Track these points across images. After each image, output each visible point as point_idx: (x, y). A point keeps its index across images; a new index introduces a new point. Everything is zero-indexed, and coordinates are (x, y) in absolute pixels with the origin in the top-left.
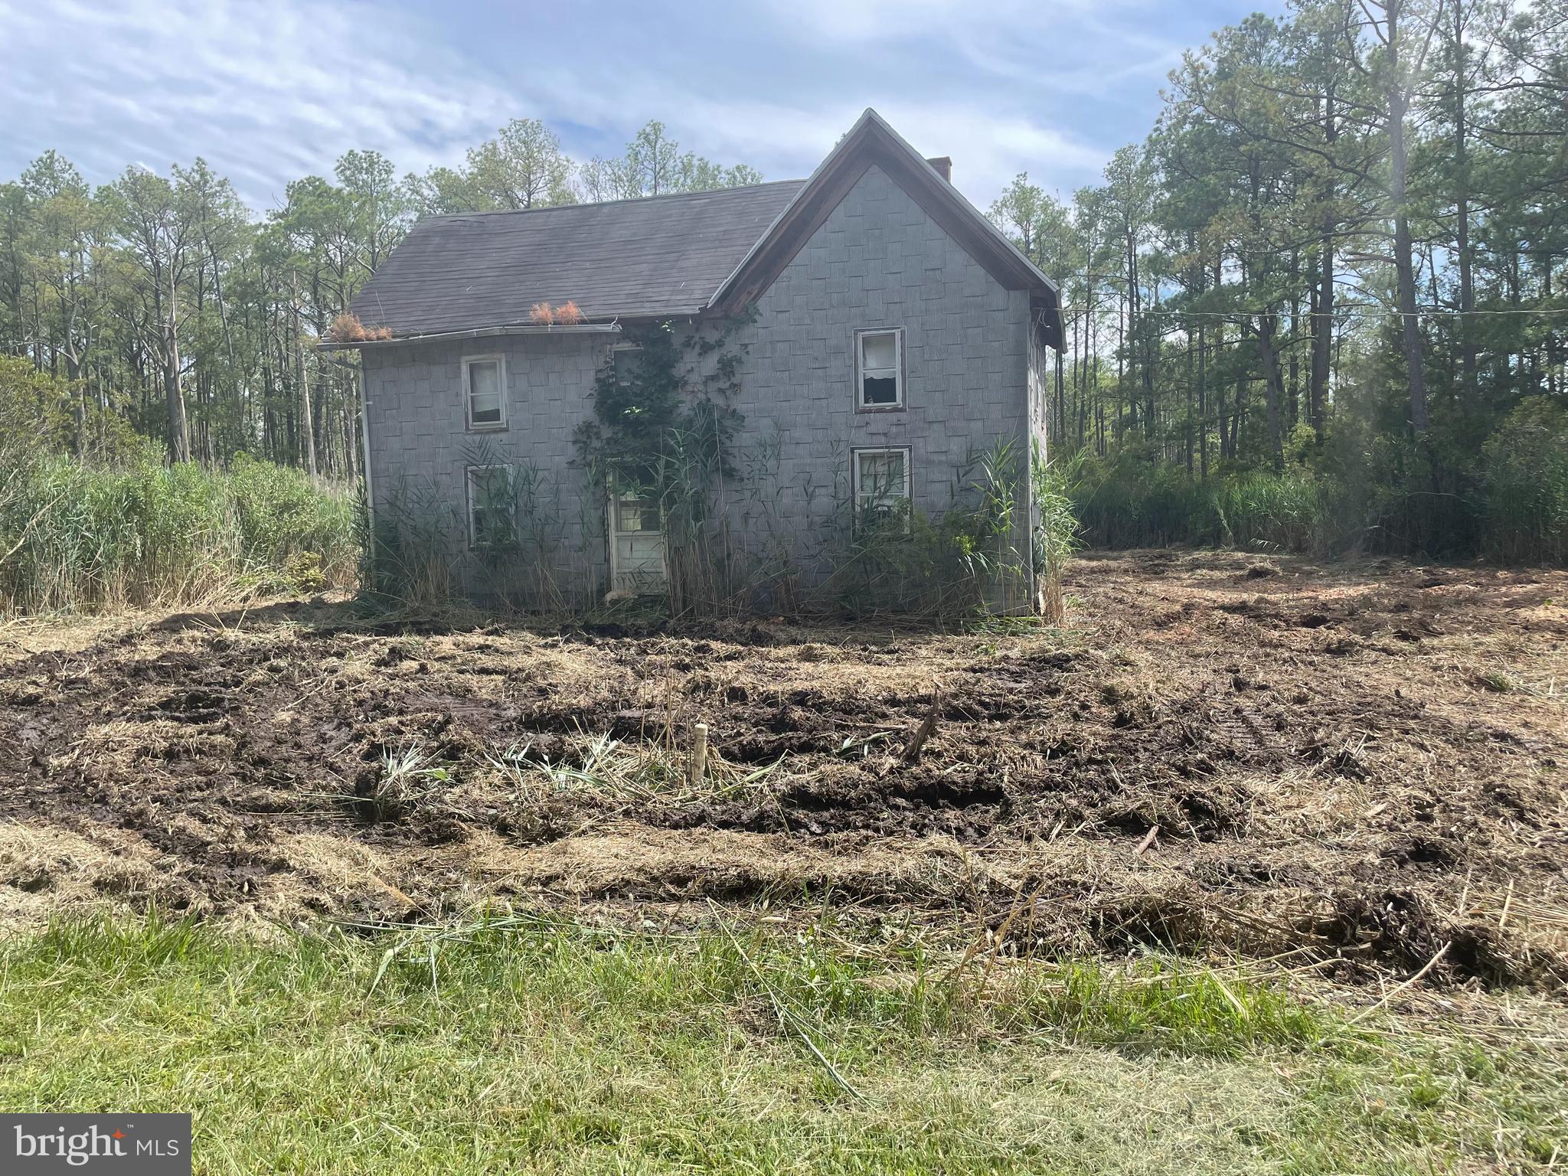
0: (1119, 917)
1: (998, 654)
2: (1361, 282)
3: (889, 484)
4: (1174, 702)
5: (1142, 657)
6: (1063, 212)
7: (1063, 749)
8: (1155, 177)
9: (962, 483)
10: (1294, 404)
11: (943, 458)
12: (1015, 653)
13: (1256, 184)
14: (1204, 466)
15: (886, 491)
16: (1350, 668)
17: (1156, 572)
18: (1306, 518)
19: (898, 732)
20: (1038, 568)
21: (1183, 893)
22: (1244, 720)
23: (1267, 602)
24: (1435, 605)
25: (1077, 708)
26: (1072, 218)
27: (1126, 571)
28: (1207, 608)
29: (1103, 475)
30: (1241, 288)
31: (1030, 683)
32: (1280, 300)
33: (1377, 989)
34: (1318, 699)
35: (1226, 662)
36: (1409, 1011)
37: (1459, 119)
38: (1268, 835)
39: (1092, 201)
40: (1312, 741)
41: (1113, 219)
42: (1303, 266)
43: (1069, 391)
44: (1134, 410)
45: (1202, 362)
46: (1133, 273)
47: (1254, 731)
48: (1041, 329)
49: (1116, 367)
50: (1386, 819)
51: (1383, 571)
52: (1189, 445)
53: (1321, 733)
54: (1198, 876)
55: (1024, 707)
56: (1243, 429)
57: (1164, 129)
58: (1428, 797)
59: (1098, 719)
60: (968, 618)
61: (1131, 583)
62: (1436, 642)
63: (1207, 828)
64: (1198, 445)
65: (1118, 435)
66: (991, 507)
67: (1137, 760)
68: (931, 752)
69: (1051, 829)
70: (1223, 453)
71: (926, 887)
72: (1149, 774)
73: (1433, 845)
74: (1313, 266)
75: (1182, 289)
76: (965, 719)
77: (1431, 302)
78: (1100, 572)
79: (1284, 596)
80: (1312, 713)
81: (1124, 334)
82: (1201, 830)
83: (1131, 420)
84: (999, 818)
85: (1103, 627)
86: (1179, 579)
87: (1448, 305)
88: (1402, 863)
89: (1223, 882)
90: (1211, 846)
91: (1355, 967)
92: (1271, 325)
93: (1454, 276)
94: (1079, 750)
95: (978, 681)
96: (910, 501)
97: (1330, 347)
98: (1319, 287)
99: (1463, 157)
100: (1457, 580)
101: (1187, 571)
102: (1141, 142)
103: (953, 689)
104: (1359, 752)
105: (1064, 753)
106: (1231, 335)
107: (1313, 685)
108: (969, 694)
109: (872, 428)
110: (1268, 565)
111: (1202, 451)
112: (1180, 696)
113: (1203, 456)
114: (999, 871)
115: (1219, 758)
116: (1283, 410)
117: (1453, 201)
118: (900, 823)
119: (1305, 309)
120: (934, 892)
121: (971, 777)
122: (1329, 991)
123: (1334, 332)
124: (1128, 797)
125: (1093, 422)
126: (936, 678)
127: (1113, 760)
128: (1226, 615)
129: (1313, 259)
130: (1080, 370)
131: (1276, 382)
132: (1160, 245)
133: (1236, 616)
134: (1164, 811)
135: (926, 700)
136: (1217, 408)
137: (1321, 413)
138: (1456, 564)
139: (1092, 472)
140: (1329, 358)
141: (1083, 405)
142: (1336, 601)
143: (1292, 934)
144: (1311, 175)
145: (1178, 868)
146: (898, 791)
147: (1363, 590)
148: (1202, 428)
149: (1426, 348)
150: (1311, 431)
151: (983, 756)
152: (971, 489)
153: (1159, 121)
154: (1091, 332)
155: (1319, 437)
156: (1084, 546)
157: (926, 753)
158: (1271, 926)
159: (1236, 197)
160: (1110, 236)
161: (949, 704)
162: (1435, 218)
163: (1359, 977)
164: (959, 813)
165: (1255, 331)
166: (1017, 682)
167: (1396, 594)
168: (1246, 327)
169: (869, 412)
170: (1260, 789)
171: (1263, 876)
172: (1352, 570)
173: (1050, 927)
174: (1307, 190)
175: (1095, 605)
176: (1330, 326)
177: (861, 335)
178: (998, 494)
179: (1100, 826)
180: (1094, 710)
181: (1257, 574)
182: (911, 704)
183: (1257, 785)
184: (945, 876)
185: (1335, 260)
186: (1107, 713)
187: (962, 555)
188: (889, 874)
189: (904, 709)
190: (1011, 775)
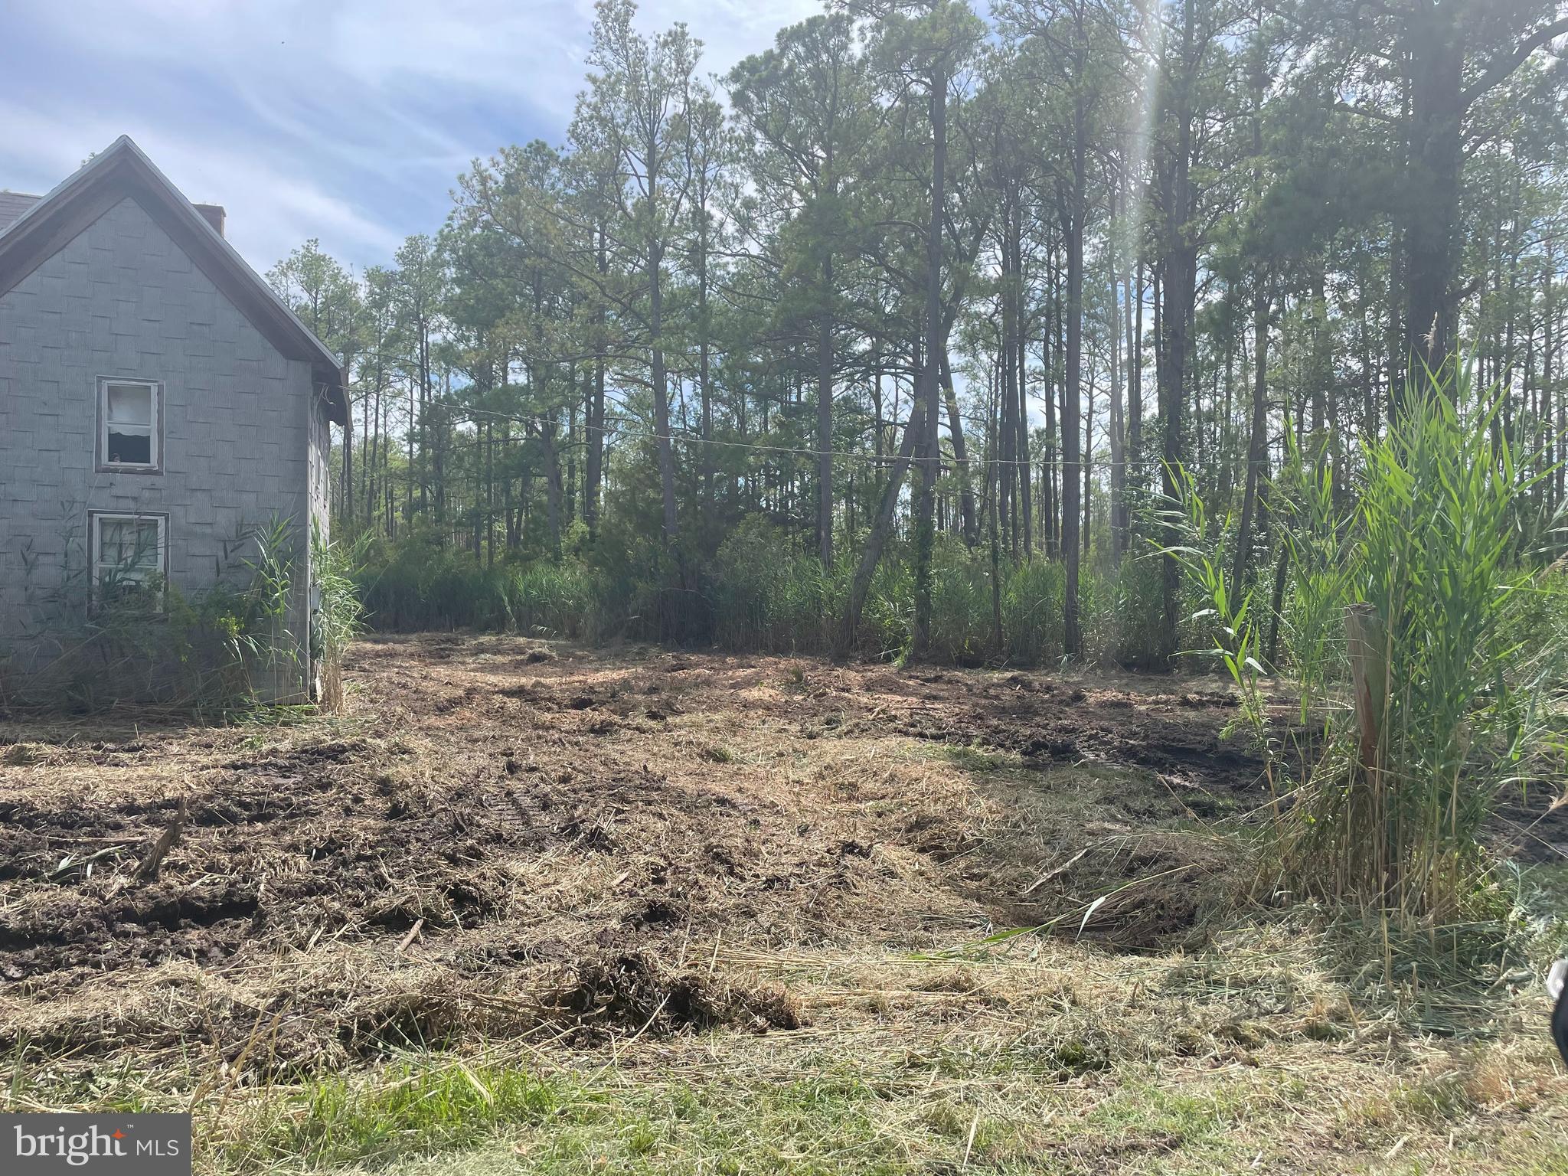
0: (373, 1022)
1: (265, 747)
2: (627, 399)
3: (138, 555)
4: (449, 789)
5: (421, 744)
6: (355, 287)
7: (331, 847)
8: (447, 271)
9: (230, 560)
10: (571, 503)
11: (208, 530)
12: (285, 746)
13: (538, 299)
14: (491, 555)
15: (134, 563)
16: (609, 746)
17: (441, 656)
18: (580, 607)
19: (133, 845)
20: (316, 653)
21: (439, 986)
22: (515, 802)
23: (543, 686)
24: (679, 688)
25: (349, 802)
26: (362, 294)
27: (412, 655)
28: (488, 692)
29: (391, 555)
30: (525, 390)
31: (299, 778)
32: (560, 406)
33: (610, 1049)
34: (581, 777)
35: (502, 745)
36: (634, 1064)
37: (702, 274)
38: (526, 914)
39: (382, 280)
40: (572, 818)
41: (405, 304)
42: (580, 378)
43: (358, 467)
44: (424, 494)
45: (489, 456)
46: (424, 359)
47: (522, 813)
48: (324, 406)
49: (407, 449)
50: (629, 885)
51: (641, 655)
52: (478, 532)
53: (579, 811)
54: (458, 966)
55: (290, 805)
56: (527, 522)
57: (455, 226)
58: (662, 863)
59: (371, 811)
60: (232, 708)
61: (417, 668)
62: (678, 720)
63: (471, 915)
64: (485, 533)
65: (408, 516)
66: (264, 588)
67: (408, 852)
68: (173, 866)
69: (309, 938)
70: (509, 543)
71: (154, 1024)
72: (417, 865)
73: (663, 905)
74: (588, 380)
75: (472, 382)
76: (219, 824)
77: (680, 425)
78: (386, 655)
79: (557, 680)
80: (574, 791)
81: (415, 418)
82: (465, 918)
83: (422, 504)
84: (250, 933)
85: (383, 714)
86: (463, 663)
87: (693, 430)
88: (638, 927)
89: (480, 968)
90: (474, 931)
91: (592, 1031)
92: (551, 430)
93: (696, 405)
94: (347, 847)
95: (238, 779)
96: (165, 575)
97: (601, 454)
98: (593, 399)
99: (705, 308)
100: (697, 665)
101: (472, 655)
102: (432, 233)
103: (208, 789)
104: (609, 826)
105: (331, 852)
106: (517, 432)
107: (576, 764)
108: (227, 795)
109: (116, 491)
110: (545, 650)
111: (490, 538)
112: (455, 783)
113: (490, 544)
114: (245, 992)
115: (487, 842)
116: (561, 508)
117: (697, 344)
118: (127, 953)
119: (581, 417)
120: (163, 1028)
121: (221, 889)
122: (570, 1059)
123: (605, 441)
124: (396, 891)
125: (383, 502)
126: (187, 778)
127: (383, 855)
128: (506, 699)
129: (588, 373)
130: (370, 448)
131: (556, 480)
132: (450, 337)
133: (514, 700)
134: (429, 903)
135: (175, 804)
136: (503, 499)
137: (594, 513)
138: (697, 649)
139: (380, 552)
140: (601, 463)
141: (372, 484)
142: (602, 684)
143: (540, 1010)
144: (586, 298)
145: (439, 960)
146: (128, 915)
147: (624, 673)
148: (490, 517)
149: (677, 466)
150: (584, 527)
151: (237, 865)
152: (239, 567)
153: (451, 218)
154: (381, 411)
155: (592, 534)
156: (368, 631)
157: (167, 868)
158: (521, 1005)
159: (522, 305)
160: (402, 318)
161: (201, 808)
162: (684, 355)
163: (595, 1040)
164: (203, 931)
165: (537, 431)
166: (285, 777)
167: (650, 678)
168: (530, 427)
169: (115, 471)
170: (522, 871)
171: (519, 956)
172: (616, 655)
173: (298, 1046)
174: (581, 311)
175: (377, 691)
176: (602, 435)
177: (105, 383)
178: (272, 573)
179: (363, 927)
180: (367, 803)
181: (536, 658)
182: (153, 812)
183: (519, 867)
184: (179, 1008)
185: (606, 377)
186: (381, 805)
187: (227, 638)
188: (107, 1016)
189: (144, 817)
190: (268, 882)
